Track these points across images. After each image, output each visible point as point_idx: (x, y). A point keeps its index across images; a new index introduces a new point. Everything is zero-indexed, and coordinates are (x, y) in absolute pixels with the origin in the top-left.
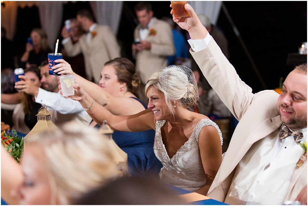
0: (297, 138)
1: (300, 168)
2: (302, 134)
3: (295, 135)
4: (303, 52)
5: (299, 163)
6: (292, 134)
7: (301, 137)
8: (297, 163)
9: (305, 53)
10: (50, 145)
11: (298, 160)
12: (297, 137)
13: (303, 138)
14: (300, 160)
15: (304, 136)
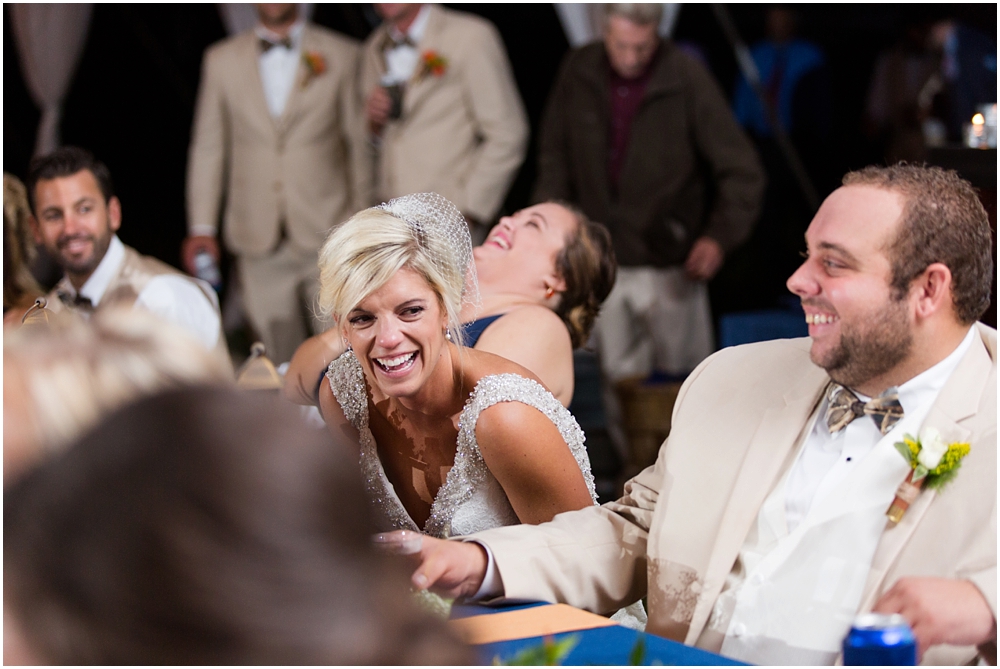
0: (885, 419)
1: (901, 526)
2: (896, 403)
3: (876, 410)
4: (979, 138)
5: (894, 509)
6: (865, 411)
7: (896, 415)
8: (888, 512)
9: (983, 145)
10: (48, 363)
11: (891, 498)
12: (882, 417)
13: (902, 415)
14: (897, 498)
15: (905, 410)
